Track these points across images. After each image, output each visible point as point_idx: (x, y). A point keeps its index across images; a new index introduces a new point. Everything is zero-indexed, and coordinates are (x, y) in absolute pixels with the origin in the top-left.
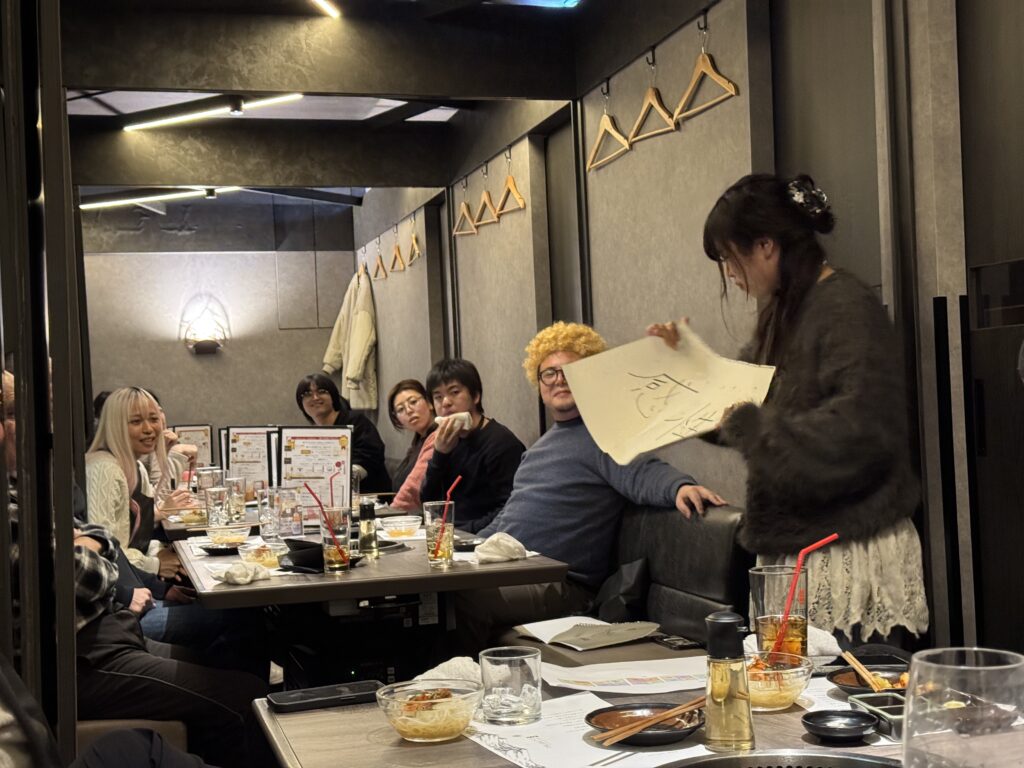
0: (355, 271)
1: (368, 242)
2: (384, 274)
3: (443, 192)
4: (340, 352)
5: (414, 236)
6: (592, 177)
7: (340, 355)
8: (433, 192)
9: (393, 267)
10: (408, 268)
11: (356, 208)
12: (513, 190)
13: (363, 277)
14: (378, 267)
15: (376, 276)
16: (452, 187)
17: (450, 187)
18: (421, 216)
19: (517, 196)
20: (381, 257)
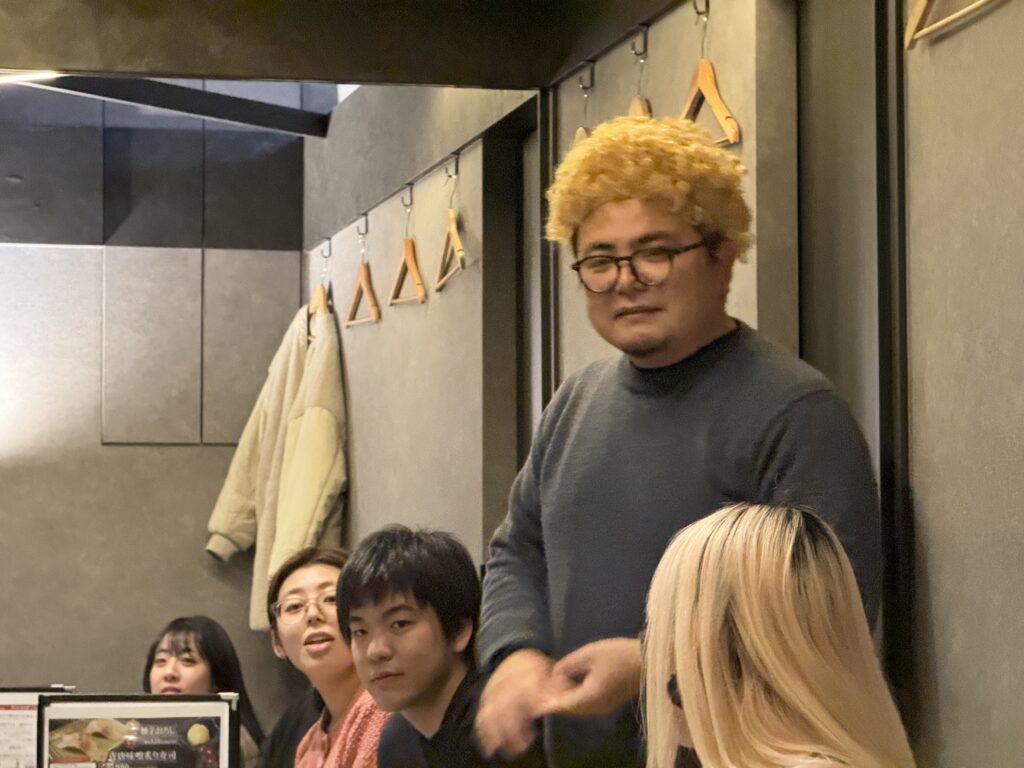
0: (302, 300)
1: (337, 228)
2: (373, 312)
3: (533, 100)
4: (252, 504)
5: (452, 214)
6: (918, 61)
7: (252, 514)
8: (507, 101)
9: (396, 296)
10: (434, 296)
11: (310, 141)
12: (711, 97)
13: (321, 319)
14: (360, 294)
15: (353, 317)
16: (556, 87)
17: (549, 89)
18: (473, 164)
19: (720, 113)
20: (368, 268)
